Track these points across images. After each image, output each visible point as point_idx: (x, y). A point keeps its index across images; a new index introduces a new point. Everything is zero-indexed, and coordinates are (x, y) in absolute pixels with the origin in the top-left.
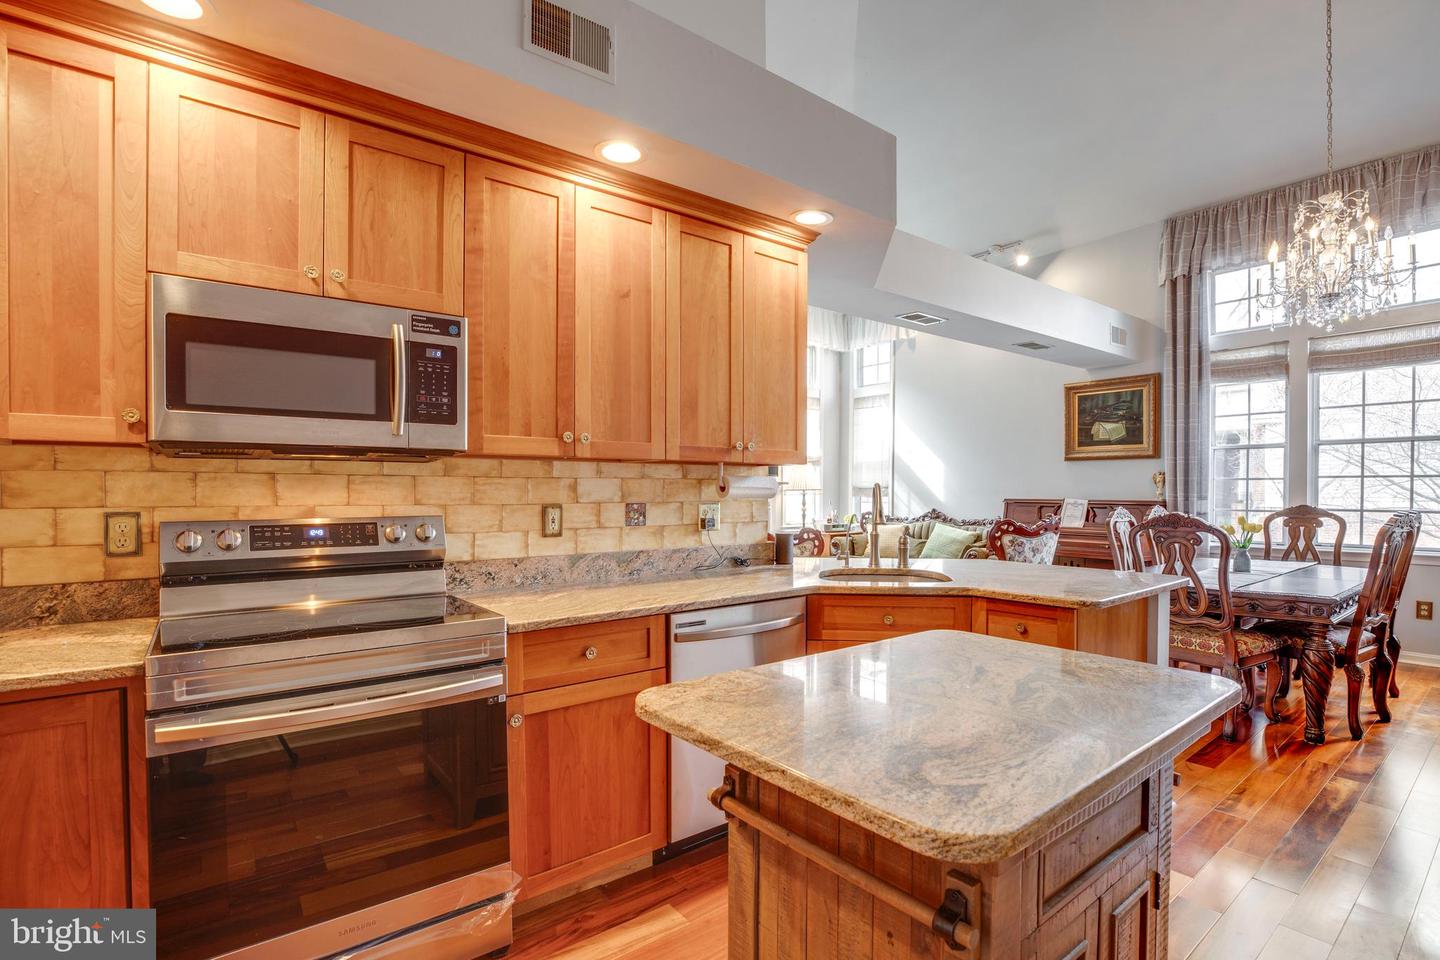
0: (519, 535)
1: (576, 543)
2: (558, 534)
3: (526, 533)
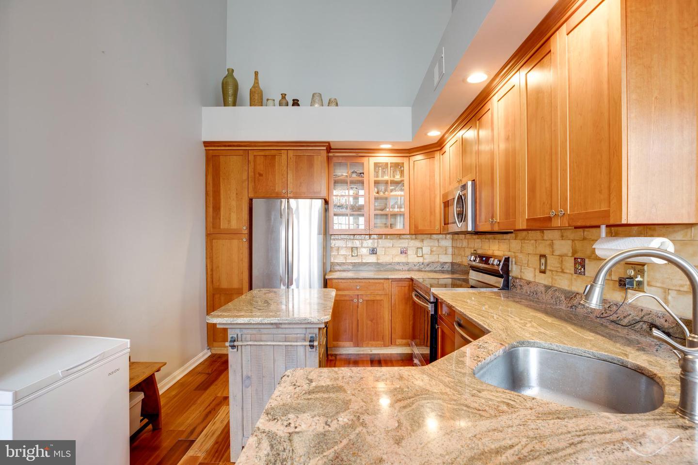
0: (533, 269)
1: (552, 279)
2: (543, 272)
3: (535, 269)
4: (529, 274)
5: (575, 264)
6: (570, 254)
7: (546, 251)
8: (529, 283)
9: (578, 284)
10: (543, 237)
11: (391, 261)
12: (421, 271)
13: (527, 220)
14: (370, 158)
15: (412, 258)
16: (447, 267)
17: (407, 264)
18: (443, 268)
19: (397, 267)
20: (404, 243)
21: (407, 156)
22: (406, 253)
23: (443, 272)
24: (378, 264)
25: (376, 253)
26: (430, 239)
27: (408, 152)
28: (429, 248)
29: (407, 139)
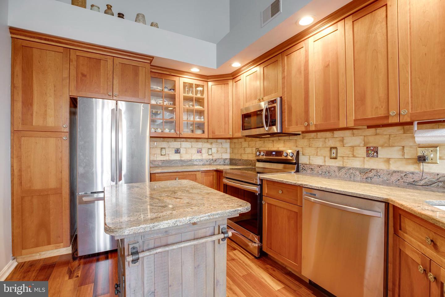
0: (322, 157)
1: (343, 162)
2: (336, 158)
3: (325, 157)
4: (318, 161)
5: (367, 151)
6: (362, 145)
7: (338, 145)
8: (320, 166)
9: (370, 164)
10: (333, 135)
11: (190, 158)
12: (211, 165)
13: (354, 120)
14: (181, 78)
15: (205, 156)
16: (228, 162)
17: (202, 160)
18: (225, 162)
19: (195, 163)
20: (200, 145)
21: (206, 81)
22: (201, 152)
23: (224, 165)
24: (181, 161)
25: (180, 153)
26: (217, 142)
27: (205, 78)
28: (216, 149)
29: (213, 67)
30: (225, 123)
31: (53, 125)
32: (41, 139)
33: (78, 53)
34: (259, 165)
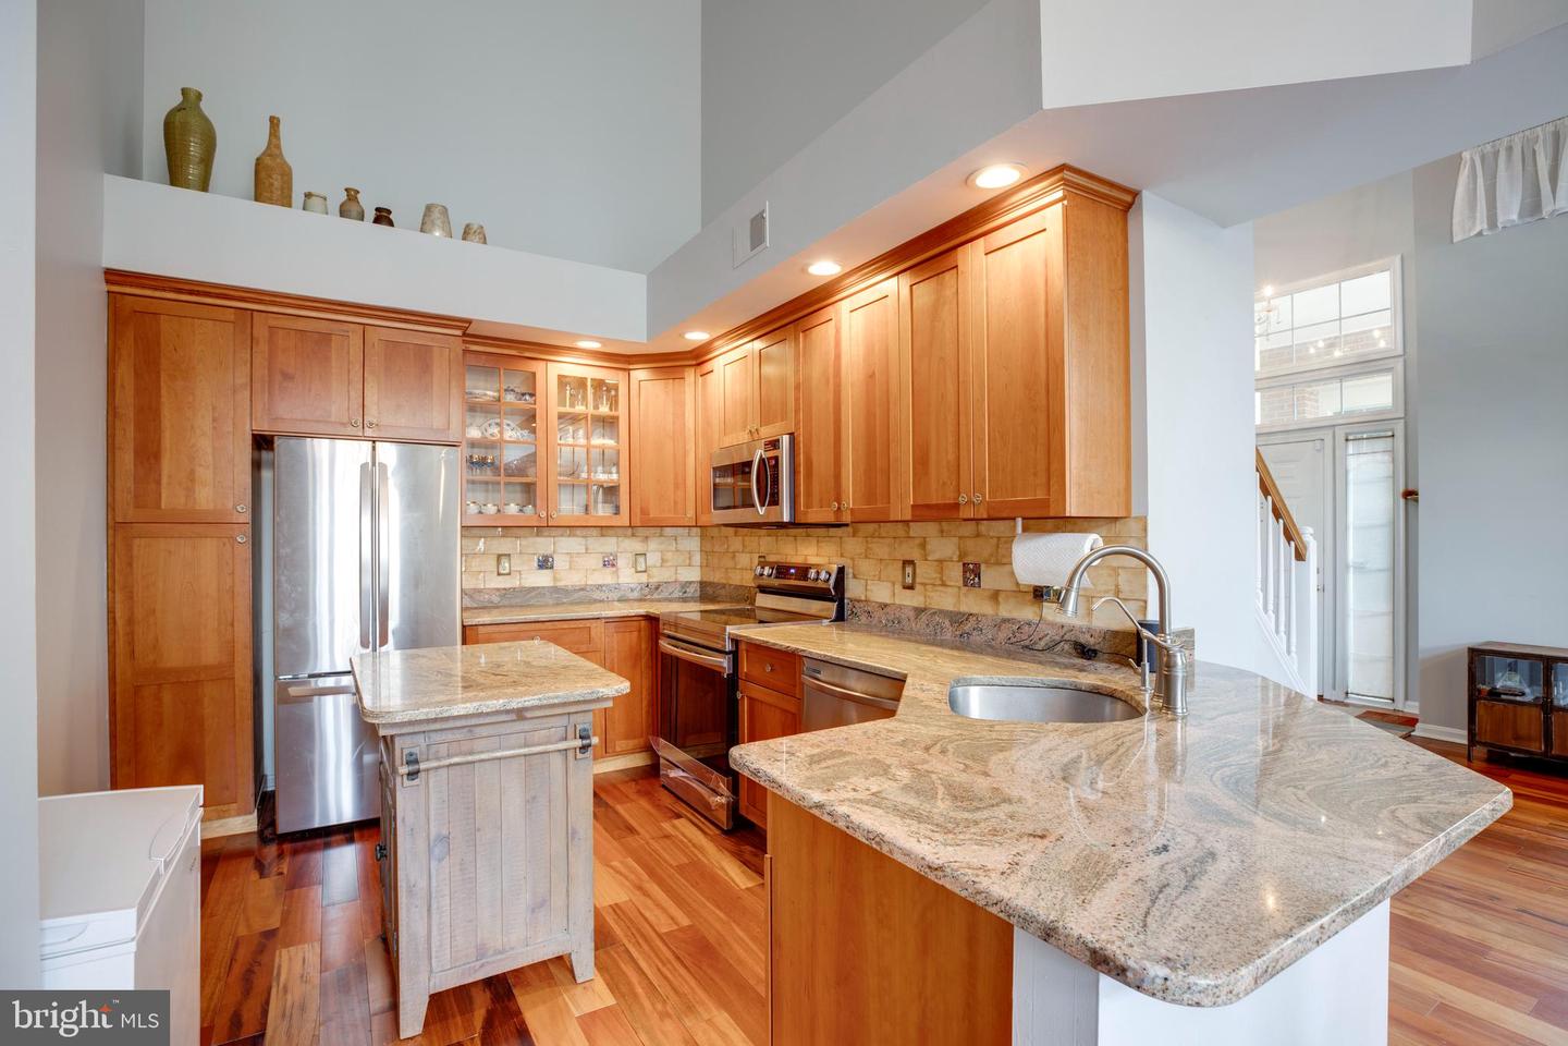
0: (889, 585)
1: (924, 598)
2: (911, 587)
3: (894, 584)
4: (881, 593)
5: (965, 572)
6: (955, 558)
7: (915, 555)
8: (884, 606)
9: (972, 603)
10: (908, 533)
11: (583, 583)
12: (645, 600)
13: (913, 506)
14: (550, 364)
15: (627, 577)
16: (693, 590)
17: (617, 587)
18: (685, 592)
19: (597, 595)
20: (609, 544)
21: (624, 369)
22: (613, 565)
23: (684, 600)
24: (555, 589)
25: (552, 567)
26: (661, 535)
27: (624, 360)
28: (660, 554)
29: (636, 336)
30: (676, 486)
31: (211, 507)
32: (182, 541)
33: (273, 323)
34: (763, 600)
